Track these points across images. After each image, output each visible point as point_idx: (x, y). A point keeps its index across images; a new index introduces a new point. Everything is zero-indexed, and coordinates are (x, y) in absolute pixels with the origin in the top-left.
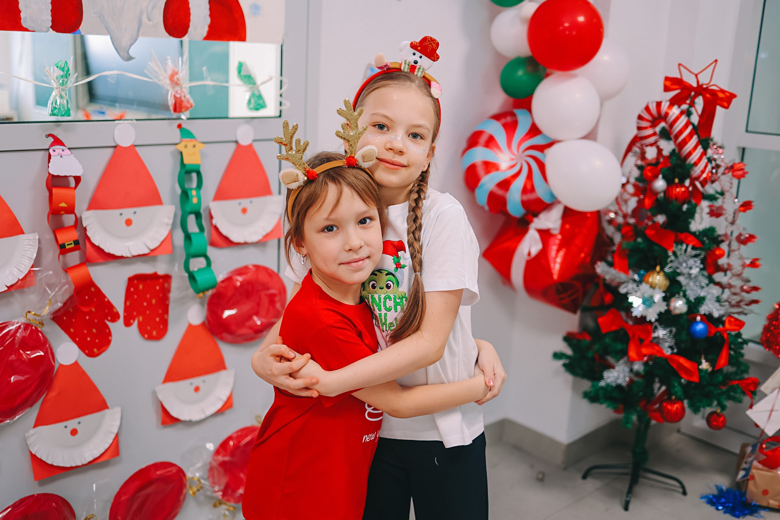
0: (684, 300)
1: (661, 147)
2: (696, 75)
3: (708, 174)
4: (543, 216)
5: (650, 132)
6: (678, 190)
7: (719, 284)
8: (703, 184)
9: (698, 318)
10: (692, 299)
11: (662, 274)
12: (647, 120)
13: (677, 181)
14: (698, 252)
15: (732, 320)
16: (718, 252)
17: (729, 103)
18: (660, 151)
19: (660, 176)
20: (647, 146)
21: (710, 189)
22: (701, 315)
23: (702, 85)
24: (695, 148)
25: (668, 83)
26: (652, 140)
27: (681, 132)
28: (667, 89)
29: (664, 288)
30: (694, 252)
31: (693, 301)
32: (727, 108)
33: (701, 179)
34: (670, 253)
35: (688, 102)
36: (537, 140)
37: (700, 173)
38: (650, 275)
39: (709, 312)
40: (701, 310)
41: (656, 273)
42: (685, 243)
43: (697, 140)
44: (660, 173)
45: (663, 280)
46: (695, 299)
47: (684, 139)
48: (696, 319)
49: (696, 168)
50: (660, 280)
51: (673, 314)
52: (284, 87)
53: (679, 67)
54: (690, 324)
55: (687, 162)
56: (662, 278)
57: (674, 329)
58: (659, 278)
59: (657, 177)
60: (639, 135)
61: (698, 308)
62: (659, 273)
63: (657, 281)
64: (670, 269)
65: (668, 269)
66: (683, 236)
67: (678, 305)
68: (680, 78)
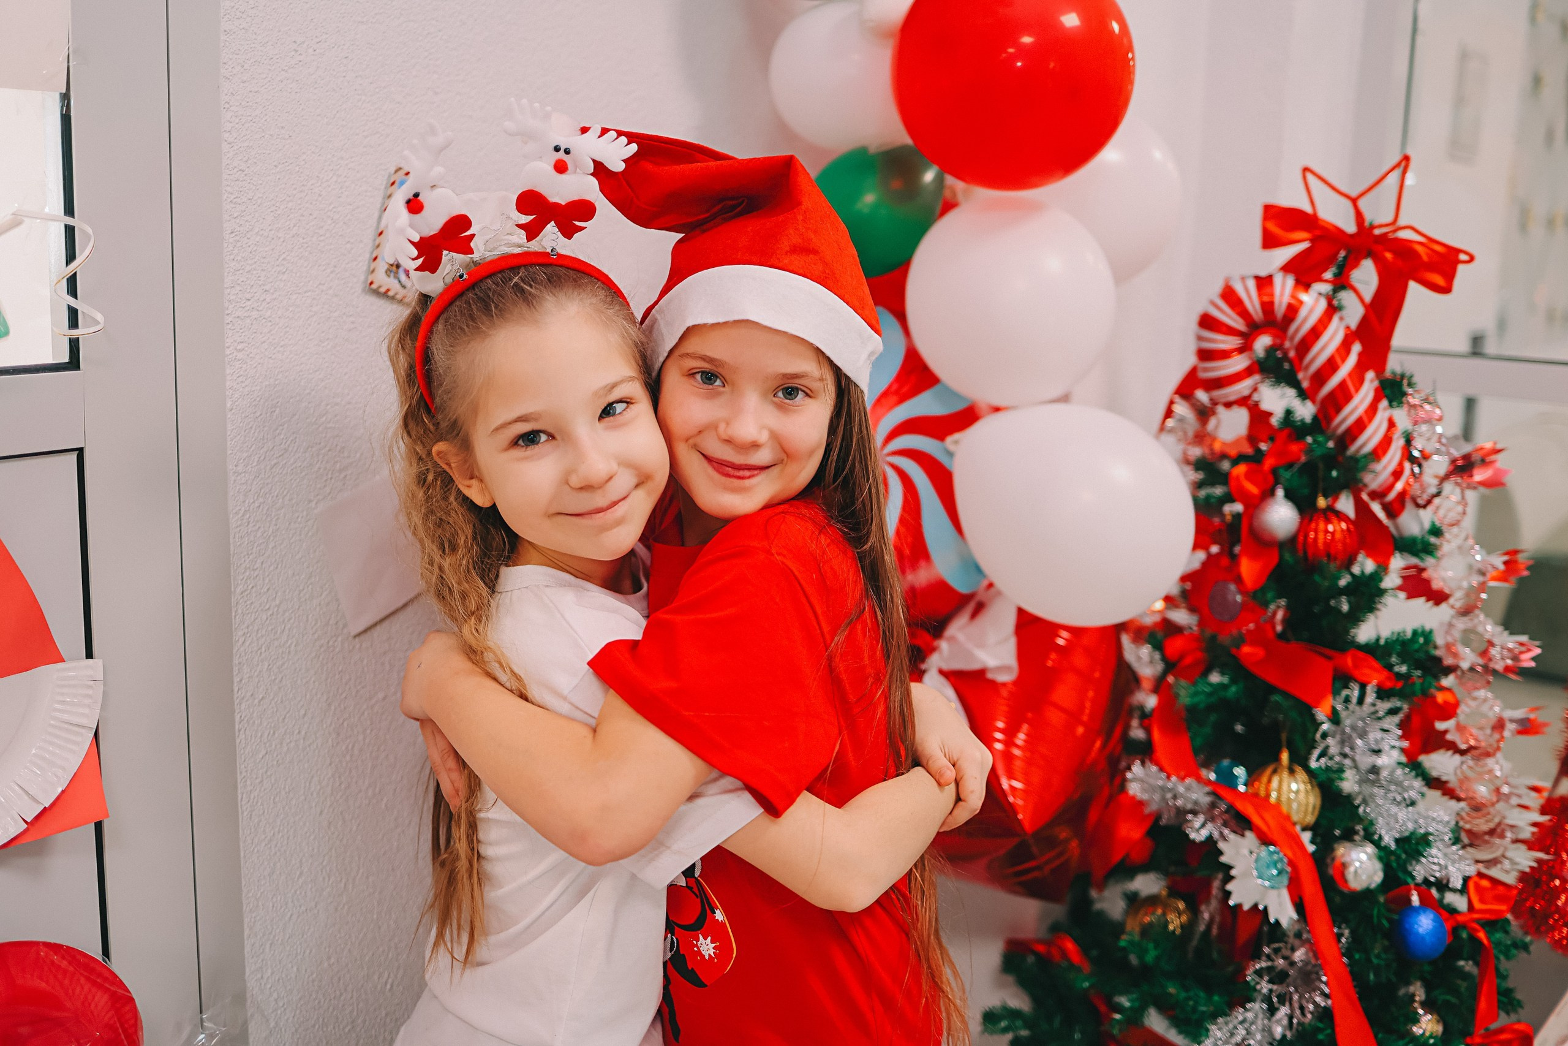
0: (1370, 849)
1: (1265, 406)
2: (1354, 201)
3: (1407, 483)
4: (959, 629)
5: (1239, 363)
6: (1330, 528)
7: (1435, 783)
8: (1394, 510)
9: (1415, 899)
10: (1388, 840)
11: (1301, 775)
12: (1230, 331)
13: (1322, 502)
14: (1395, 703)
15: (1485, 883)
16: (1440, 698)
17: (1450, 276)
18: (1259, 417)
19: (1280, 492)
20: (1228, 405)
21: (1413, 523)
22: (1417, 887)
23: (1372, 227)
24: (1372, 410)
25: (1272, 227)
26: (1242, 388)
27: (1331, 366)
28: (1270, 241)
29: (1310, 819)
30: (1384, 706)
31: (1393, 846)
32: (1446, 290)
33: (1392, 496)
34: (1321, 714)
35: (1328, 275)
36: (923, 405)
37: (1391, 479)
38: (1269, 781)
39: (1438, 875)
40: (1419, 871)
41: (1285, 774)
42: (1356, 681)
43: (1376, 383)
44: (1277, 482)
45: (1307, 791)
46: (1397, 841)
47: (1343, 384)
48: (1409, 901)
49: (1378, 467)
50: (1297, 792)
51: (1345, 890)
52: (82, 251)
53: (1304, 178)
54: (1396, 917)
55: (1352, 449)
56: (1302, 787)
57: (1347, 932)
58: (1294, 786)
59: (1272, 493)
60: (1203, 375)
61: (1410, 868)
62: (1292, 772)
63: (1292, 796)
64: (1323, 760)
65: (1318, 760)
66: (1349, 662)
67: (1357, 864)
68: (1307, 208)
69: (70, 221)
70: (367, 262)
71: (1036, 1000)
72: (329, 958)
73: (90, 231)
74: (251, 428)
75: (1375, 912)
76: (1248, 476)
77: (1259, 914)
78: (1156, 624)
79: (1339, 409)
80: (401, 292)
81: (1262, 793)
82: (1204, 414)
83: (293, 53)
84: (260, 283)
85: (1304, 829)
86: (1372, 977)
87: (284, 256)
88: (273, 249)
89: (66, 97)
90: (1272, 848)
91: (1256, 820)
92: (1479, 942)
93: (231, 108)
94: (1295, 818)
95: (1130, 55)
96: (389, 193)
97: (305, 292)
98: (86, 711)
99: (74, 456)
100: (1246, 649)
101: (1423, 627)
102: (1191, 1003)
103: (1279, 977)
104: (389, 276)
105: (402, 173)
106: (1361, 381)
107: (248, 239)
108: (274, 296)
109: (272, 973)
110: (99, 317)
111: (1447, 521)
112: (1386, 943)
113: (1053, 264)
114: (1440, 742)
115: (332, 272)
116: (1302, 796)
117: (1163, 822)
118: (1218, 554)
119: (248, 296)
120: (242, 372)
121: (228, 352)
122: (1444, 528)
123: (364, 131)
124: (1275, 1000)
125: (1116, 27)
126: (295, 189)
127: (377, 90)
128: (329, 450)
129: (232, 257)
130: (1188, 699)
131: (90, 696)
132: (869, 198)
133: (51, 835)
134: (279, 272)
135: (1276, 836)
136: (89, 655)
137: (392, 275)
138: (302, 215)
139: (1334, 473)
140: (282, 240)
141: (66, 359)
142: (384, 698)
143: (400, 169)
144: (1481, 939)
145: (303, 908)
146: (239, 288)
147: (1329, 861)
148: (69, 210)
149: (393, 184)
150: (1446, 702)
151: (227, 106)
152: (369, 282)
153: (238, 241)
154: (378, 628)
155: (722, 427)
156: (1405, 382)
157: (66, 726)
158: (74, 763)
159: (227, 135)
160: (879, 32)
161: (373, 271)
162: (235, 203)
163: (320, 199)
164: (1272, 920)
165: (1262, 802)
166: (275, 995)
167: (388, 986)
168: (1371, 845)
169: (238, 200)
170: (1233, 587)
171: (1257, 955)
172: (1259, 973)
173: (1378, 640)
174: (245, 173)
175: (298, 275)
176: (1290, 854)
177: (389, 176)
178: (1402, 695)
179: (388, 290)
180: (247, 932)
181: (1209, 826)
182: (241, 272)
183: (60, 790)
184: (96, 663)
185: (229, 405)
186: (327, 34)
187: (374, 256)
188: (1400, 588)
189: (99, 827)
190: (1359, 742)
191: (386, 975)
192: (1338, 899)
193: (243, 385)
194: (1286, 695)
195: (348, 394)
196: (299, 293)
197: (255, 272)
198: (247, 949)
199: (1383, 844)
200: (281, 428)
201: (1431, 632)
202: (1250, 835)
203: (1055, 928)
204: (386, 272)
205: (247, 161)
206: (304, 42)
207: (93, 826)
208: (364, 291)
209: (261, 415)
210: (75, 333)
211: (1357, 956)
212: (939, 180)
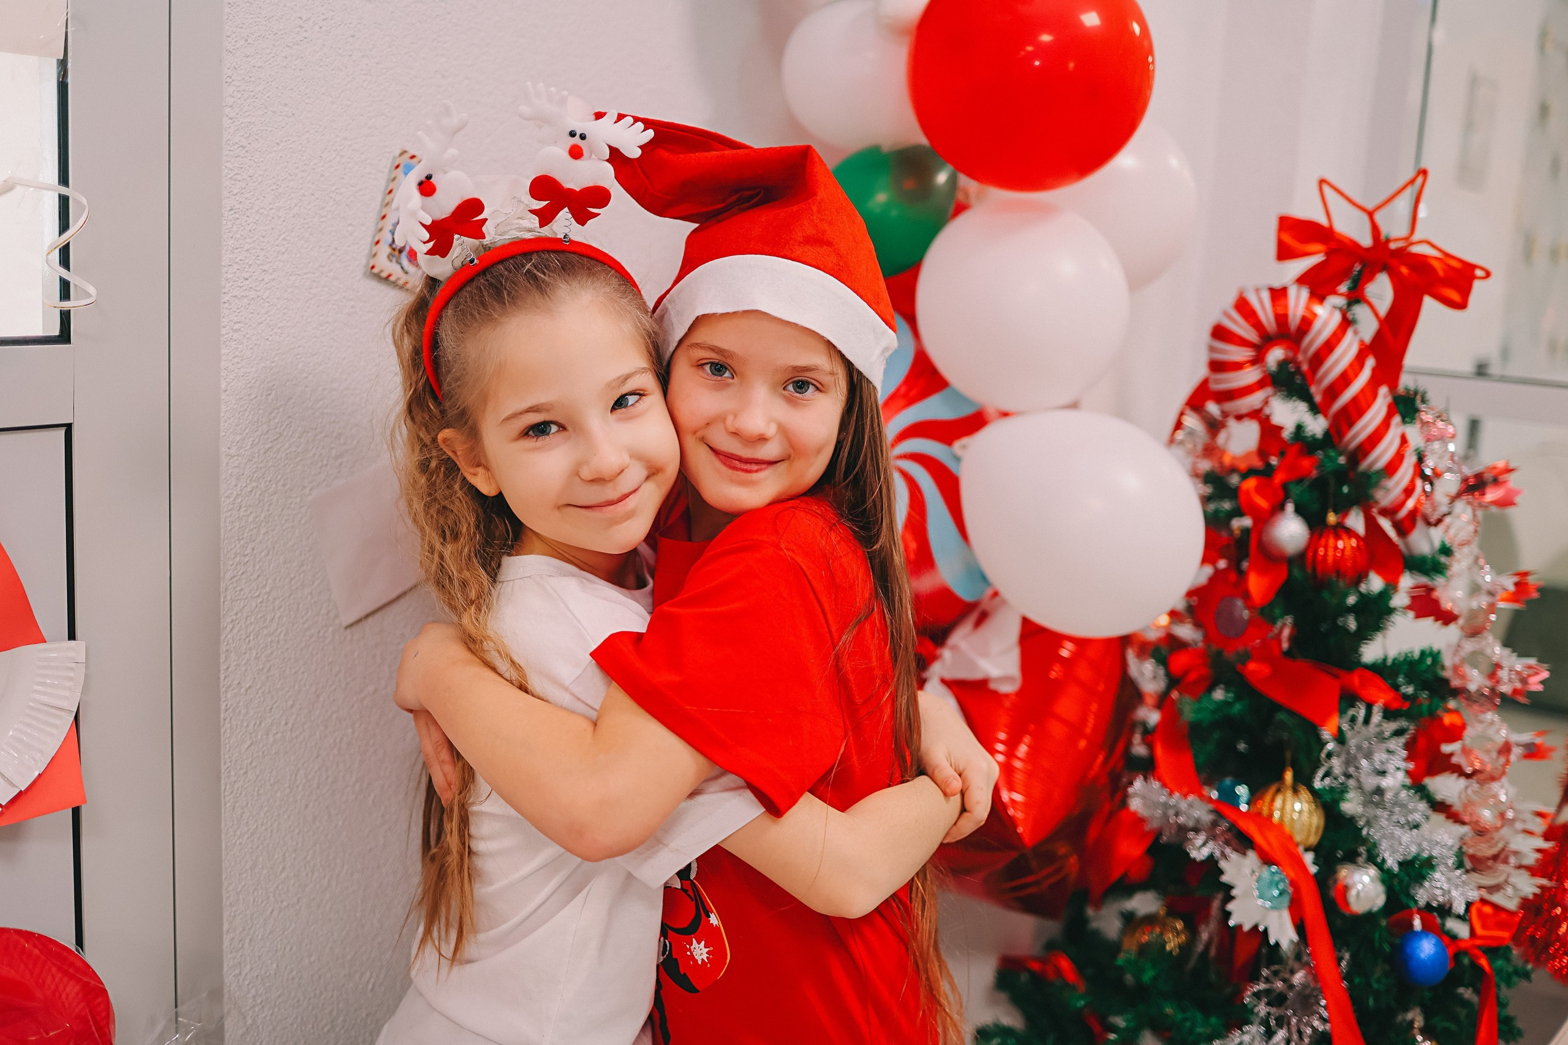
0: (1373, 871)
1: (1276, 420)
2: (1371, 214)
3: (1418, 501)
4: (961, 638)
5: (1251, 376)
6: (1340, 544)
7: (1440, 807)
8: (1404, 528)
9: (1417, 923)
10: (1391, 863)
11: (1305, 794)
12: (1242, 342)
13: (1332, 518)
14: (1403, 723)
15: (1487, 909)
16: (1447, 720)
17: (1465, 291)
18: (1270, 431)
19: (1290, 507)
20: (1239, 418)
21: (1423, 541)
22: (1420, 911)
23: (1388, 241)
24: (1386, 425)
25: (1287, 239)
26: (1254, 400)
27: (1345, 380)
28: (1285, 253)
29: (1313, 840)
30: (1391, 726)
31: (1396, 868)
32: (1462, 305)
33: (1403, 513)
34: (1326, 734)
35: (1343, 288)
36: (932, 408)
37: (1403, 497)
38: (1273, 800)
39: (1441, 899)
40: (1422, 896)
41: (1289, 794)
42: (1363, 701)
43: (1389, 399)
44: (1287, 497)
45: (1310, 813)
46: (1400, 864)
47: (1355, 400)
48: (1411, 926)
49: (1390, 483)
50: (1300, 812)
51: (1347, 913)
52: (75, 223)
53: (1321, 190)
54: (1397, 941)
55: (1364, 466)
56: (1306, 807)
57: (1347, 956)
58: (1298, 806)
59: (1281, 508)
60: (1214, 387)
61: (1412, 892)
62: (1295, 791)
63: (1296, 816)
64: (1327, 781)
65: (1322, 779)
66: (1356, 681)
67: (1360, 887)
68: (1323, 221)
69: (64, 191)
70: (368, 246)
71: (1029, 1018)
72: (310, 956)
73: (84, 201)
74: (245, 410)
75: (1377, 935)
76: (1258, 490)
77: (1259, 935)
78: (1161, 640)
79: (1351, 424)
80: (404, 278)
81: (1265, 812)
82: (1214, 427)
83: (298, 29)
84: (259, 262)
85: (1307, 849)
86: (1371, 1002)
87: (283, 236)
88: (273, 229)
89: (63, 64)
90: (1274, 868)
91: (1259, 839)
92: (1481, 969)
93: (234, 83)
94: (1298, 838)
95: (1150, 59)
96: (393, 176)
97: (305, 274)
98: (67, 693)
99: (62, 432)
100: (1252, 666)
101: (1431, 648)
102: (1188, 1024)
103: (1277, 1000)
104: (391, 261)
105: (407, 156)
106: (1375, 396)
107: (248, 216)
108: (273, 276)
109: (251, 969)
110: (92, 290)
111: (1458, 540)
112: (1387, 967)
113: (1067, 268)
114: (1444, 765)
115: (333, 254)
116: (1305, 815)
117: (1165, 838)
118: (1225, 570)
119: (246, 275)
120: (237, 353)
121: (224, 331)
122: (1455, 549)
123: (369, 112)
124: (1273, 1023)
125: (1136, 28)
126: (297, 168)
127: (384, 71)
128: (325, 436)
129: (231, 235)
130: (1191, 715)
131: (71, 679)
132: (881, 198)
133: (25, 819)
134: (278, 252)
135: (1278, 855)
136: (72, 636)
137: (394, 260)
138: (304, 195)
139: (1345, 489)
140: (282, 219)
141: (57, 332)
142: (376, 691)
143: (405, 152)
144: (1483, 967)
145: (285, 904)
146: (236, 267)
147: (1331, 882)
148: (64, 179)
149: (397, 167)
150: (1452, 725)
151: (229, 80)
152: (371, 265)
153: (238, 219)
154: (370, 620)
155: (730, 420)
156: (1418, 398)
157: (46, 708)
158: (52, 746)
159: (228, 110)
160: (894, 29)
161: (375, 255)
162: (235, 180)
163: (322, 179)
164: (1272, 941)
165: (1265, 822)
166: (253, 992)
167: (370, 986)
168: (1375, 868)
169: (238, 177)
170: (1239, 603)
171: (1255, 978)
172: (1257, 995)
173: (1385, 660)
174: (246, 149)
175: (298, 255)
176: (1293, 875)
177: (394, 159)
178: (1409, 716)
179: (389, 276)
180: (226, 927)
181: (1211, 844)
182: (239, 250)
183: (37, 774)
184: (78, 645)
185: (223, 386)
186: (334, 11)
187: (376, 240)
188: (1409, 608)
189: (76, 813)
190: (1364, 763)
191: (368, 974)
192: (1339, 922)
193: (239, 366)
194: (1291, 713)
195: (346, 379)
196: (299, 275)
197: (254, 251)
198: (226, 943)
199: (1386, 867)
200: (276, 411)
201: (1439, 653)
202: (1252, 855)
203: (1050, 946)
204: (388, 257)
205: (248, 137)
206: (309, 19)
207: (70, 811)
208: (365, 274)
209: (256, 397)
210: (66, 305)
211: (1357, 980)
212: (952, 181)
